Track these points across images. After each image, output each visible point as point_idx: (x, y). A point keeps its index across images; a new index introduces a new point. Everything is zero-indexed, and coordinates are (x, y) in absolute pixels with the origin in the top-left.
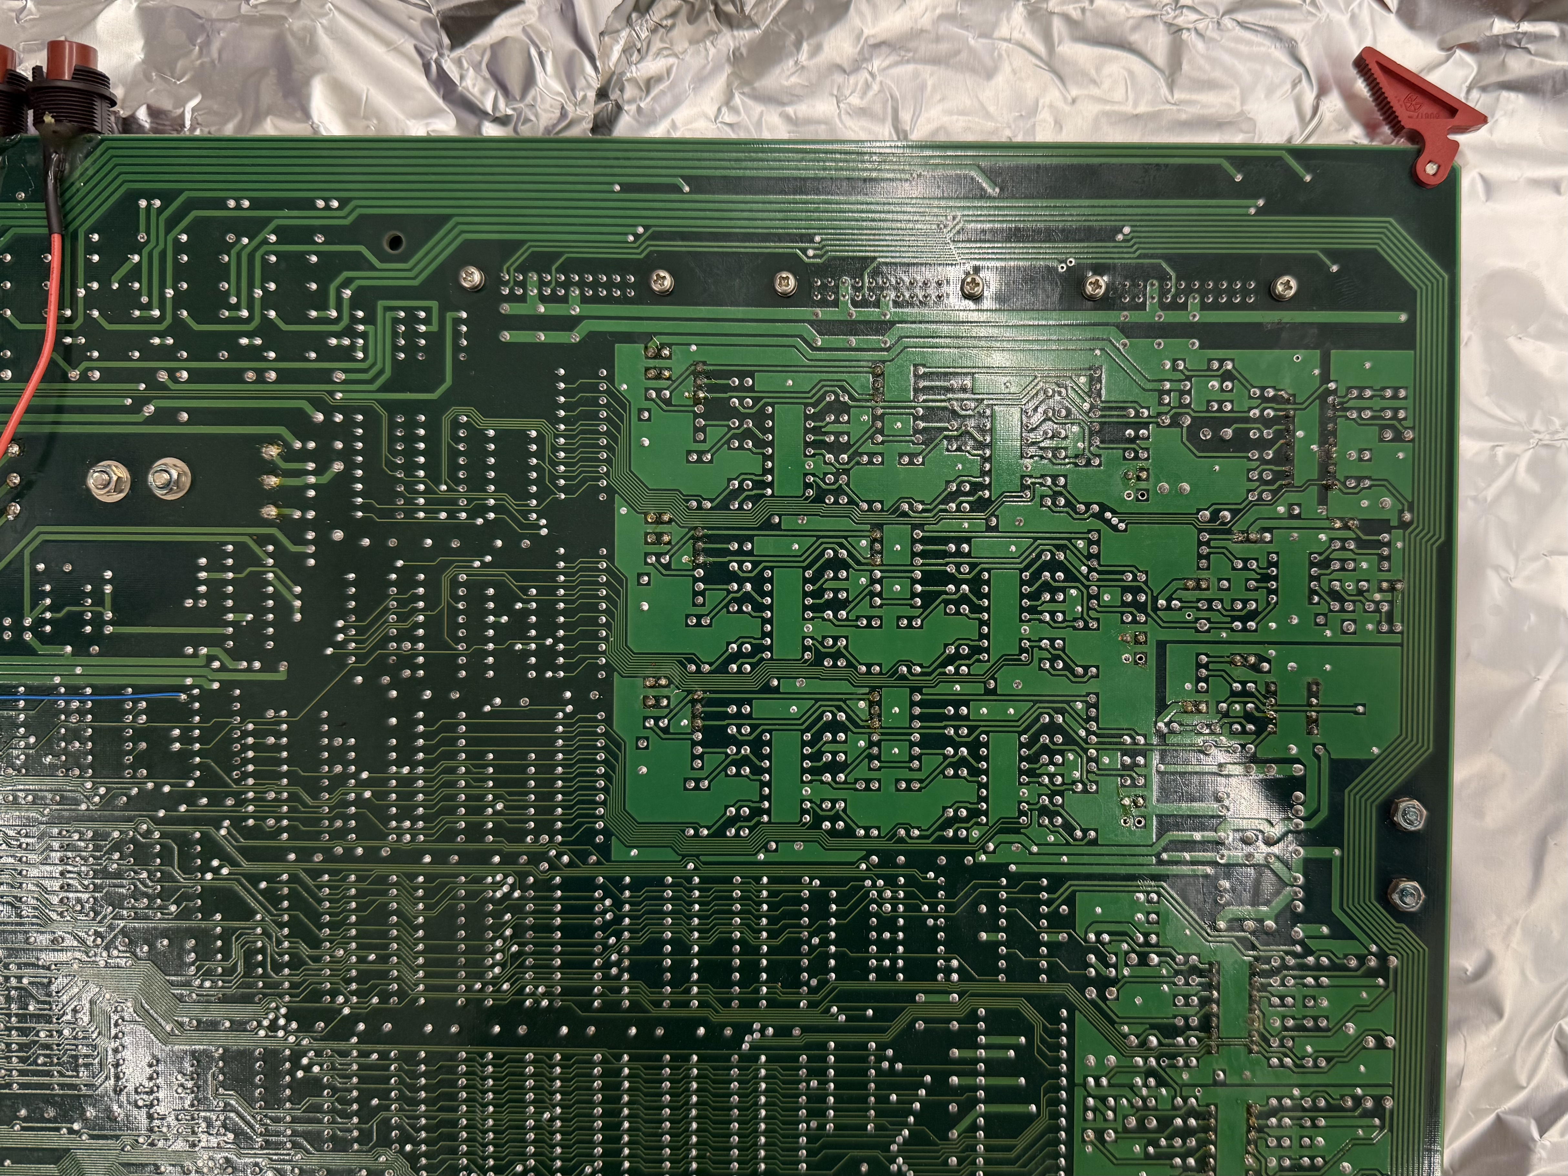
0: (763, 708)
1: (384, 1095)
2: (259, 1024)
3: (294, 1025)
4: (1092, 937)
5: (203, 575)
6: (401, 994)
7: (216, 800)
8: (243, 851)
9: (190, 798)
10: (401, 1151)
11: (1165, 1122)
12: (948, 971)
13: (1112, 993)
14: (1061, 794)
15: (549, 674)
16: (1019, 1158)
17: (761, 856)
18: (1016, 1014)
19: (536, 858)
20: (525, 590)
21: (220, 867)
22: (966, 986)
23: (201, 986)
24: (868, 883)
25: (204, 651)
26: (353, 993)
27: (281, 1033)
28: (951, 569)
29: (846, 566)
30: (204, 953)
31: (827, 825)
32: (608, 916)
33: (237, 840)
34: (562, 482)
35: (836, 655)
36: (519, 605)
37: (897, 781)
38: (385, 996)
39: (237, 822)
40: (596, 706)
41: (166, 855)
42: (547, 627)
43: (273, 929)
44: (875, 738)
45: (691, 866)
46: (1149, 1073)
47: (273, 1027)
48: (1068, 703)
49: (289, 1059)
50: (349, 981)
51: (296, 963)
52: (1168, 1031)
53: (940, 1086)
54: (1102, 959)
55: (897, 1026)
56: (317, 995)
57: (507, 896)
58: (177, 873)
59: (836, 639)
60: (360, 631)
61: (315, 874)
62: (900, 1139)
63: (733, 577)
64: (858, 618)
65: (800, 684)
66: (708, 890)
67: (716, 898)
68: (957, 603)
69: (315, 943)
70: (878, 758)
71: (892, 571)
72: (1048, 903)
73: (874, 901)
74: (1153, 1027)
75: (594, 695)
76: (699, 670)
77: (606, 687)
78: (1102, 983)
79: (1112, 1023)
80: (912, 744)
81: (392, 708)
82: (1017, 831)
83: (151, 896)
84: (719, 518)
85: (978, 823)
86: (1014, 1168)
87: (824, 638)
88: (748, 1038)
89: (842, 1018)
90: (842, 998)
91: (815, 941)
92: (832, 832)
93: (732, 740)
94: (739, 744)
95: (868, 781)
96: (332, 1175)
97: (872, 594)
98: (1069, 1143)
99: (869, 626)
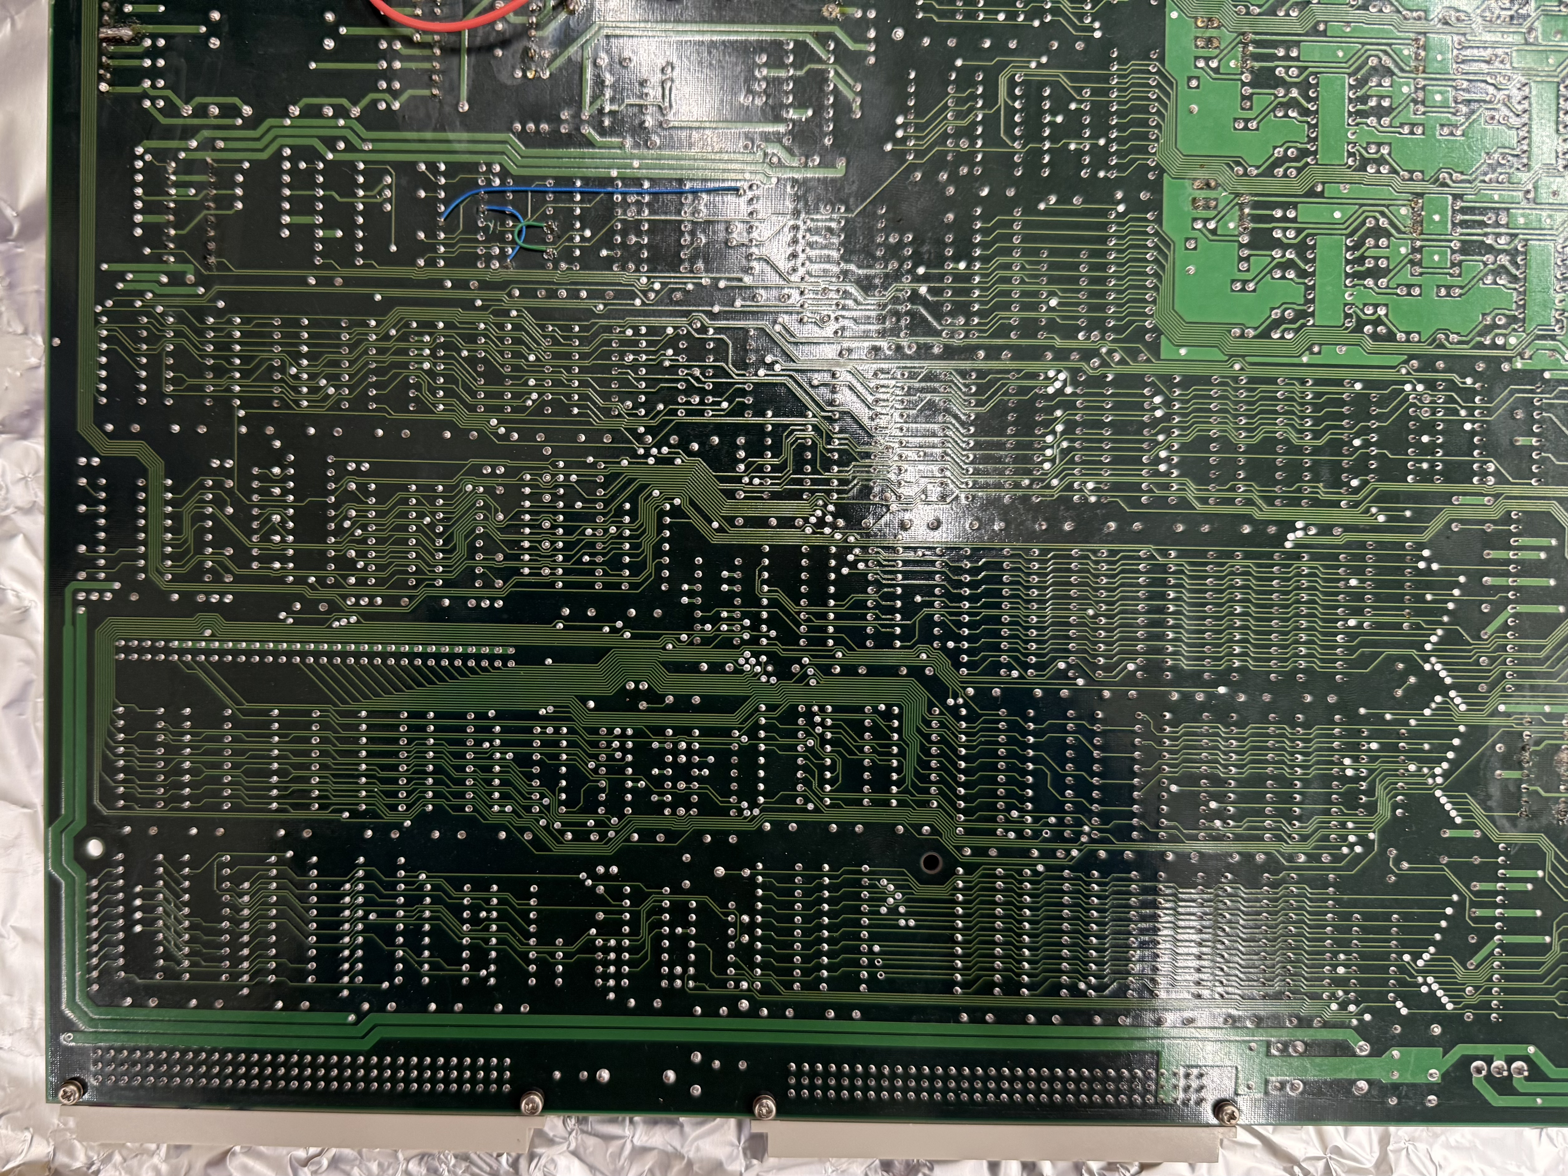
0: (1307, 213)
1: (928, 591)
2: (806, 520)
3: (841, 522)
5: (762, 72)
8: (796, 347)
9: (747, 294)
10: (944, 648)
12: (1484, 474)
15: (1102, 174)
16: (1548, 658)
17: (1305, 359)
18: (1548, 516)
19: (1087, 355)
20: (1079, 90)
21: (774, 363)
22: (1501, 488)
23: (750, 483)
24: (1408, 387)
25: (762, 147)
27: (827, 530)
28: (1491, 79)
29: (1391, 74)
30: (755, 449)
31: (1368, 329)
32: (1159, 413)
33: (792, 337)
35: (1380, 161)
36: (1073, 106)
37: (1438, 287)
39: (792, 319)
40: (1146, 207)
41: (720, 351)
42: (1101, 128)
43: (824, 425)
44: (1418, 243)
45: (1237, 367)
47: (821, 523)
49: (835, 556)
51: (846, 459)
53: (1474, 586)
55: (1435, 526)
56: (866, 491)
57: (1060, 392)
58: (730, 368)
59: (1380, 145)
60: (919, 128)
62: (1434, 639)
63: (1281, 82)
64: (1402, 125)
65: (1345, 190)
66: (1253, 390)
67: (1262, 398)
68: (1498, 113)
70: (1419, 264)
71: (1436, 79)
73: (1413, 405)
75: (1144, 196)
76: (1245, 174)
77: (1156, 187)
80: (1453, 251)
81: (950, 204)
82: (1552, 339)
83: (703, 393)
84: (1268, 24)
85: (1514, 330)
86: (1543, 669)
87: (1368, 143)
88: (1291, 536)
89: (1381, 518)
90: (1382, 498)
91: (1357, 442)
92: (1375, 336)
93: (1279, 244)
94: (1285, 247)
95: (1409, 286)
96: (874, 671)
97: (1416, 102)
99: (1411, 133)
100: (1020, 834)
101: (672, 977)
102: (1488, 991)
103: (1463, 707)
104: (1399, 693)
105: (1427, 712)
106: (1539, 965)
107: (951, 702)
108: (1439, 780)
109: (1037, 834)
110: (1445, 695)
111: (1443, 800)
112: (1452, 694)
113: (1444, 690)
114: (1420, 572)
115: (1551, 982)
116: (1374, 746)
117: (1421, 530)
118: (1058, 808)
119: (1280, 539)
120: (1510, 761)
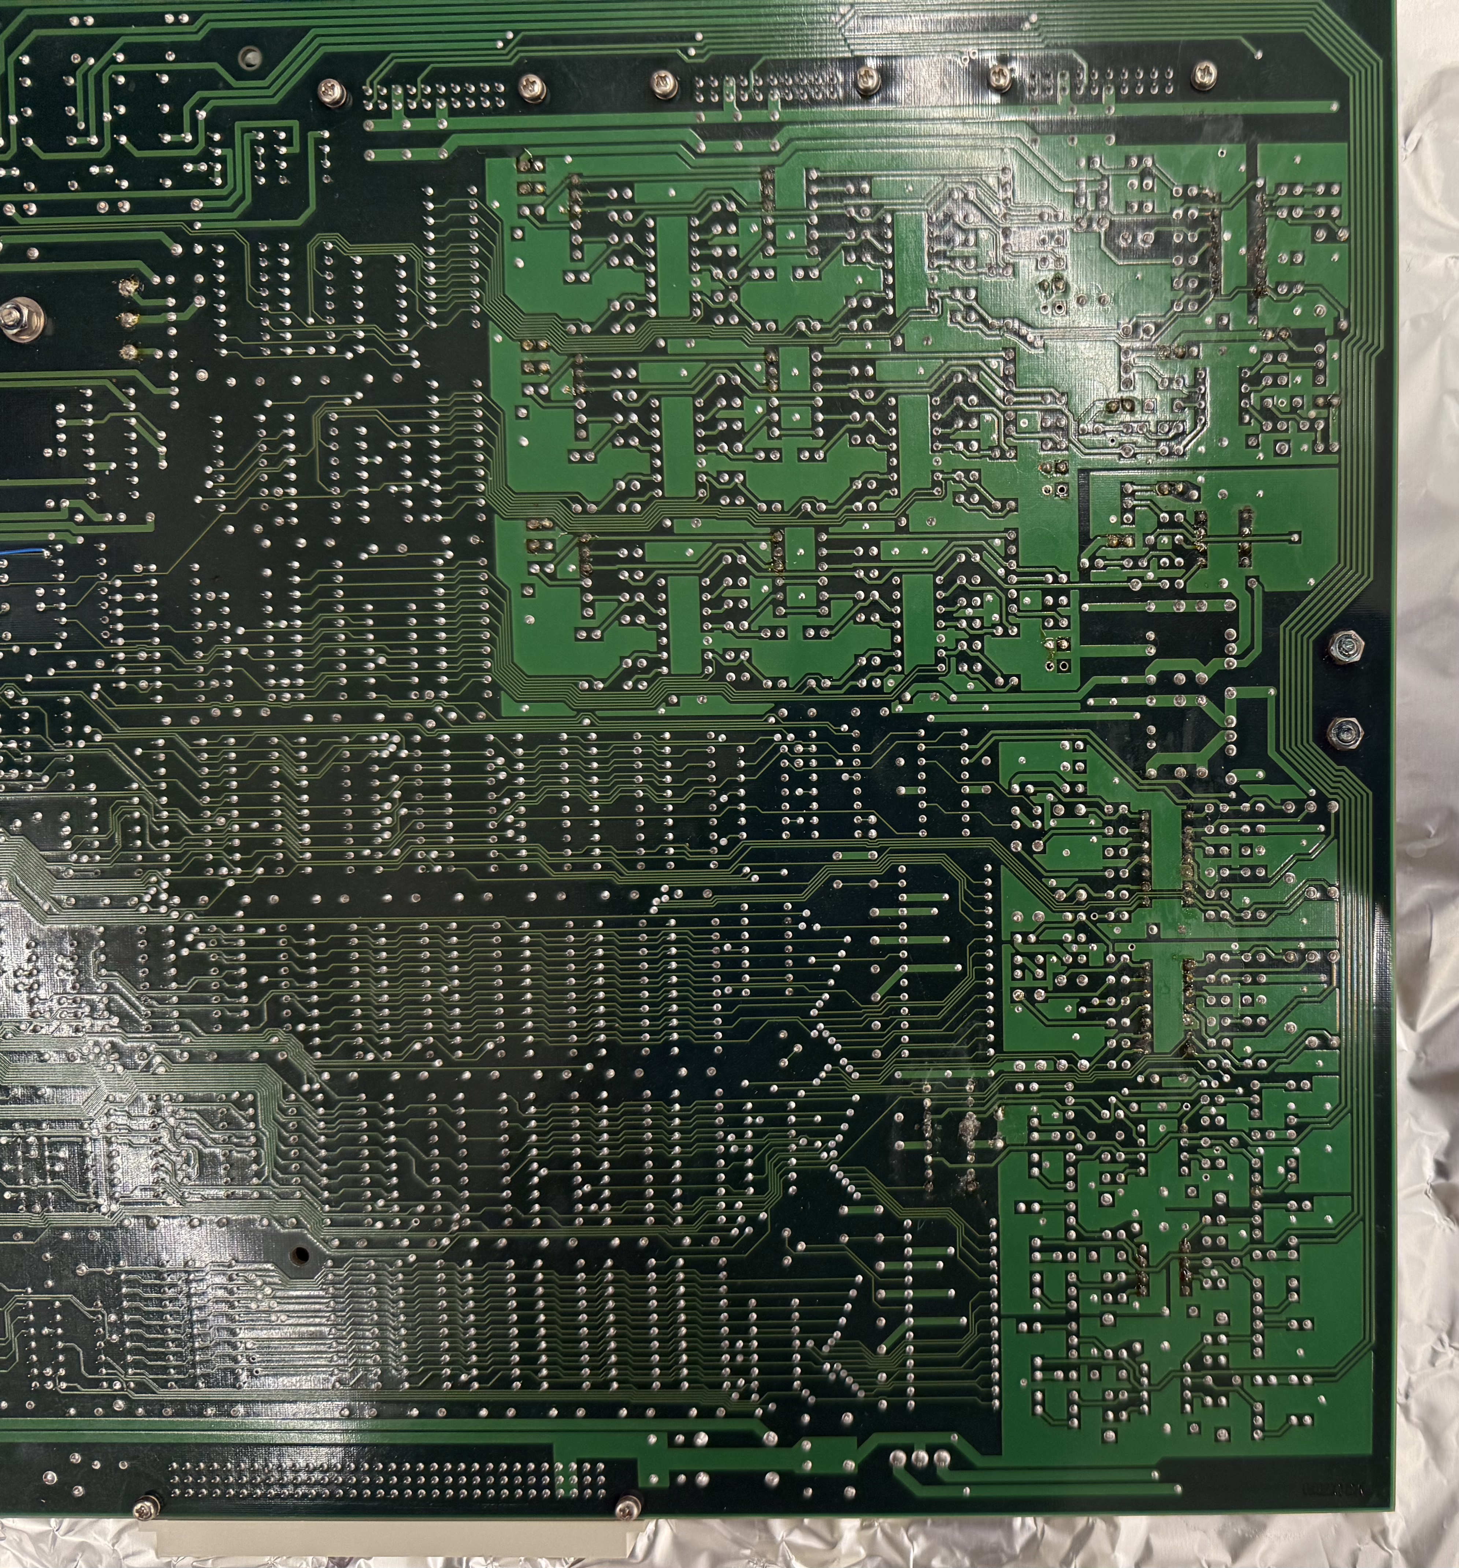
0: (656, 552)
1: (273, 972)
2: (141, 900)
3: (177, 900)
4: (1016, 788)
5: (62, 423)
6: (287, 863)
7: (85, 662)
8: (115, 716)
9: (59, 661)
10: (294, 1031)
11: (1097, 980)
12: (865, 827)
13: (1038, 846)
14: (981, 638)
15: (427, 518)
16: (945, 1020)
17: (662, 711)
18: (938, 870)
19: (422, 715)
20: (398, 428)
21: (93, 733)
22: (886, 842)
23: (77, 861)
24: (778, 737)
25: (66, 503)
26: (237, 864)
27: (163, 909)
28: (855, 395)
29: (740, 394)
30: (80, 825)
31: (731, 676)
32: (502, 776)
33: (110, 705)
34: (433, 310)
35: (734, 493)
36: (393, 445)
37: (806, 628)
38: (270, 866)
39: (108, 687)
40: (477, 552)
41: (35, 723)
42: (422, 468)
43: (151, 798)
44: (780, 582)
45: (587, 721)
46: (1080, 927)
47: (155, 902)
48: (986, 540)
49: (173, 936)
50: (231, 850)
51: (176, 834)
52: (1098, 884)
53: (861, 947)
54: (1028, 810)
55: (814, 885)
56: (199, 867)
57: (394, 756)
58: (48, 741)
59: (732, 475)
60: (229, 477)
61: (192, 738)
62: (820, 1004)
63: (619, 408)
64: (756, 451)
65: (697, 524)
66: (606, 747)
67: (615, 756)
68: (863, 433)
69: (194, 811)
70: (783, 603)
71: (791, 399)
72: (970, 754)
73: (785, 756)
74: (1082, 880)
75: (474, 540)
76: (585, 511)
77: (487, 530)
78: (1028, 836)
79: (1040, 877)
80: (820, 588)
81: (267, 560)
82: (935, 680)
83: (20, 766)
84: (601, 343)
85: (892, 671)
86: (940, 1032)
87: (720, 473)
88: (656, 901)
89: (755, 878)
90: (755, 857)
91: (724, 798)
92: (738, 684)
93: (625, 587)
94: (633, 591)
95: (774, 629)
96: (223, 1058)
97: (770, 424)
98: (997, 1003)
99: (768, 459)
100: (387, 1225)
101: (42, 1379)
102: (903, 1377)
103: (856, 1075)
104: (784, 1062)
105: (816, 1082)
106: (958, 1348)
107: (306, 1088)
108: (834, 1153)
109: (405, 1224)
110: (835, 1063)
111: (839, 1175)
112: (843, 1061)
113: (834, 1058)
114: (799, 934)
115: (970, 1367)
116: (759, 1120)
117: (800, 890)
118: (425, 1196)
119: (644, 904)
120: (911, 1131)
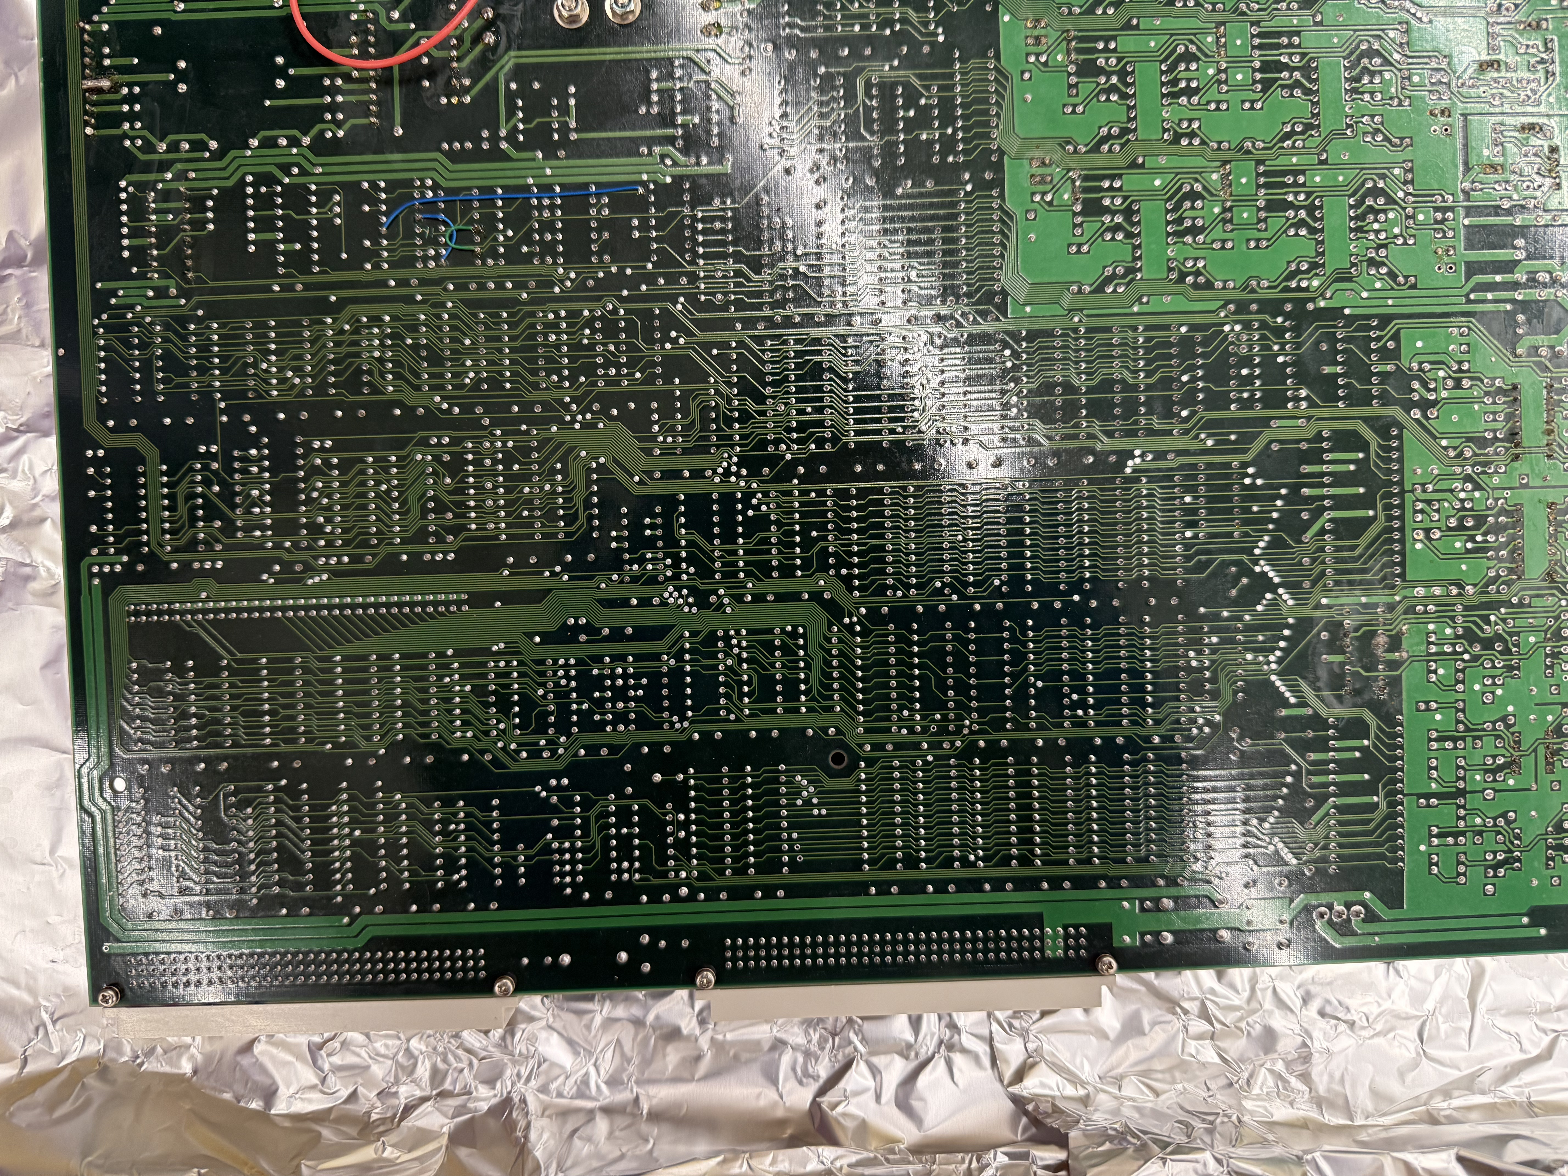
0: (1131, 182)
1: (822, 527)
2: (715, 472)
3: (744, 472)
4: (1415, 366)
5: (655, 86)
6: (835, 440)
7: (672, 279)
8: (696, 322)
9: (650, 279)
10: (838, 575)
11: (1480, 520)
12: (1297, 399)
13: (1433, 413)
14: (1385, 246)
15: (951, 159)
16: (1361, 556)
17: (1136, 309)
18: (1355, 434)
19: (944, 318)
20: (927, 88)
21: (678, 337)
22: (1313, 411)
23: (665, 441)
24: (1227, 328)
25: (657, 150)
26: (793, 441)
27: (733, 479)
28: (1284, 59)
29: (1197, 59)
30: (667, 412)
31: (1190, 279)
32: (1008, 365)
33: (692, 314)
35: (1192, 135)
36: (923, 101)
37: (1248, 240)
38: (820, 442)
39: (691, 299)
40: (990, 185)
41: (630, 329)
42: (948, 119)
43: (724, 389)
44: (1229, 204)
45: (1076, 319)
46: (1468, 478)
47: (727, 473)
48: (1388, 169)
49: (741, 501)
50: (789, 430)
51: (745, 417)
52: (1482, 442)
53: (1294, 497)
54: (1424, 384)
55: (1257, 447)
56: (763, 444)
58: (642, 345)
59: (1190, 121)
61: (759, 340)
62: (1262, 544)
63: (1101, 71)
64: (1208, 103)
65: (1163, 161)
66: (1090, 339)
67: (1099, 345)
68: (1291, 87)
69: (760, 399)
70: (1231, 221)
71: (1236, 62)
72: (1378, 339)
73: (1232, 343)
74: (1469, 440)
75: (988, 176)
76: (1075, 151)
77: (998, 167)
78: (1425, 405)
79: (1435, 438)
80: (1259, 209)
82: (1350, 280)
83: (618, 366)
84: (1087, 22)
85: (1317, 275)
86: (1357, 565)
87: (1180, 120)
88: (1130, 463)
89: (1210, 443)
90: (1210, 425)
91: (1185, 378)
92: (1196, 286)
93: (1107, 210)
94: (1113, 213)
95: (1224, 241)
96: (780, 598)
97: (1219, 82)
98: (1402, 541)
99: (1218, 109)
100: (911, 731)
101: (620, 871)
102: (1325, 847)
103: (1291, 602)
104: (1234, 592)
105: (1259, 608)
106: (1368, 822)
107: (847, 620)
108: (1274, 666)
109: (925, 729)
110: (1275, 592)
111: (1278, 683)
112: (1281, 591)
113: (1273, 588)
114: (1245, 487)
115: (1380, 836)
116: (1215, 639)
117: (1245, 451)
118: (942, 706)
119: (1120, 466)
120: (1334, 646)
